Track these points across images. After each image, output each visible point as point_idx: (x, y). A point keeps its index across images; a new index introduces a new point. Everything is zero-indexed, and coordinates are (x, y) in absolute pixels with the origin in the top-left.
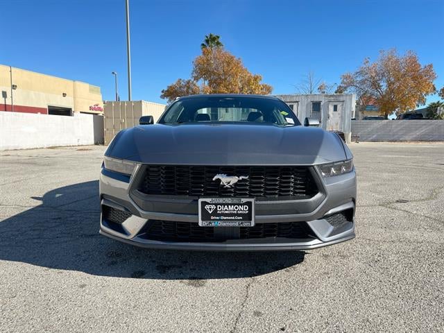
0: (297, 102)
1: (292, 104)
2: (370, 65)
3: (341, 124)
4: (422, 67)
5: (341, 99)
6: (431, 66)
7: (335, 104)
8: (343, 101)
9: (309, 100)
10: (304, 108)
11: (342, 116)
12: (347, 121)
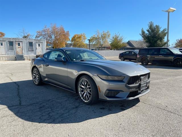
0: (22, 42)
1: (20, 42)
2: (47, 28)
3: (42, 52)
4: (66, 32)
5: (41, 41)
6: (68, 31)
7: (39, 43)
8: (42, 42)
9: (27, 41)
10: (25, 44)
11: (42, 49)
12: (44, 51)
